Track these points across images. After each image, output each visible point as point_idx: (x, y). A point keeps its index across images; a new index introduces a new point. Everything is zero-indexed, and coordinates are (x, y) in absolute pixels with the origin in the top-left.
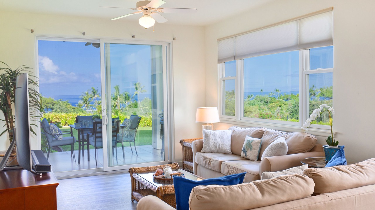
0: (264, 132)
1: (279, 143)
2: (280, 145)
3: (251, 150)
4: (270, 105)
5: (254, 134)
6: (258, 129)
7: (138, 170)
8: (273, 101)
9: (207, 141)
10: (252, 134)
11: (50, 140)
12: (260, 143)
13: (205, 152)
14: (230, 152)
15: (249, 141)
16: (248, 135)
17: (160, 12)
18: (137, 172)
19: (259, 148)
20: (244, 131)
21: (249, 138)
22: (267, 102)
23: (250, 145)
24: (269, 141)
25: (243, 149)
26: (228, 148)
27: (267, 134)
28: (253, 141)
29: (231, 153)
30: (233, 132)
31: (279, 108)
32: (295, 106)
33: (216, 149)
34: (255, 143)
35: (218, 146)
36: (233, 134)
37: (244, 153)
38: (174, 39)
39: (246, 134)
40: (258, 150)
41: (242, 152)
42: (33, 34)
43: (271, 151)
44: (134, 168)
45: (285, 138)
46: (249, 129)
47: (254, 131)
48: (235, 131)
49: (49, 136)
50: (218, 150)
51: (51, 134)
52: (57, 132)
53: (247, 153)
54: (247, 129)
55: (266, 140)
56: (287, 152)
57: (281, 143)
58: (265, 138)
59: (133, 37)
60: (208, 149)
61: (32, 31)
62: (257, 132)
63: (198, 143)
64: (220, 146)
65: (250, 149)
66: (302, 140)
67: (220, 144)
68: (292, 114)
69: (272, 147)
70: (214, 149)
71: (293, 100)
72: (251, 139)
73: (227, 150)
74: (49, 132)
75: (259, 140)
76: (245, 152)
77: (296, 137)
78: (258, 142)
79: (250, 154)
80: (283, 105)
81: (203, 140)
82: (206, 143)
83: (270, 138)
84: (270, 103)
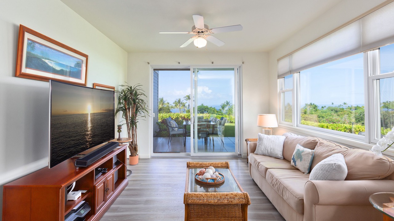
0: (317, 142)
1: (332, 164)
2: (334, 167)
3: (301, 160)
4: (339, 113)
5: (306, 143)
6: (311, 139)
7: (192, 165)
8: (342, 111)
9: (260, 144)
10: (304, 143)
11: (170, 130)
12: (312, 155)
13: (257, 154)
14: (281, 157)
15: (298, 150)
16: (300, 144)
17: (211, 33)
18: (191, 167)
19: (310, 160)
20: (297, 139)
21: (299, 147)
22: (337, 111)
23: (300, 155)
24: (322, 154)
25: (292, 157)
26: (280, 154)
27: (320, 145)
28: (303, 152)
29: (283, 158)
30: (286, 138)
31: (346, 115)
32: (361, 115)
33: (267, 152)
34: (305, 154)
35: (269, 150)
36: (286, 140)
37: (293, 162)
38: (243, 63)
39: (298, 141)
40: (309, 162)
41: (292, 161)
42: (149, 65)
43: (321, 172)
44: (189, 163)
45: (343, 154)
46: (302, 137)
47: (306, 140)
48: (288, 137)
49: (170, 128)
50: (269, 153)
51: (171, 127)
52: (174, 125)
53: (297, 163)
54: (300, 137)
55: (319, 152)
56: (345, 176)
57: (335, 164)
58: (318, 150)
59: (213, 63)
60: (260, 152)
61: (149, 63)
62: (310, 141)
63: (252, 145)
64: (272, 151)
65: (299, 160)
66: (371, 162)
67: (271, 149)
68: (358, 120)
69: (322, 166)
70: (266, 153)
71: (358, 110)
72: (302, 148)
73: (278, 155)
74: (170, 125)
75: (310, 151)
76: (295, 162)
77: (361, 156)
78: (309, 153)
79: (299, 165)
80: (350, 113)
81: (257, 142)
82: (258, 146)
83: (324, 151)
84: (340, 112)
